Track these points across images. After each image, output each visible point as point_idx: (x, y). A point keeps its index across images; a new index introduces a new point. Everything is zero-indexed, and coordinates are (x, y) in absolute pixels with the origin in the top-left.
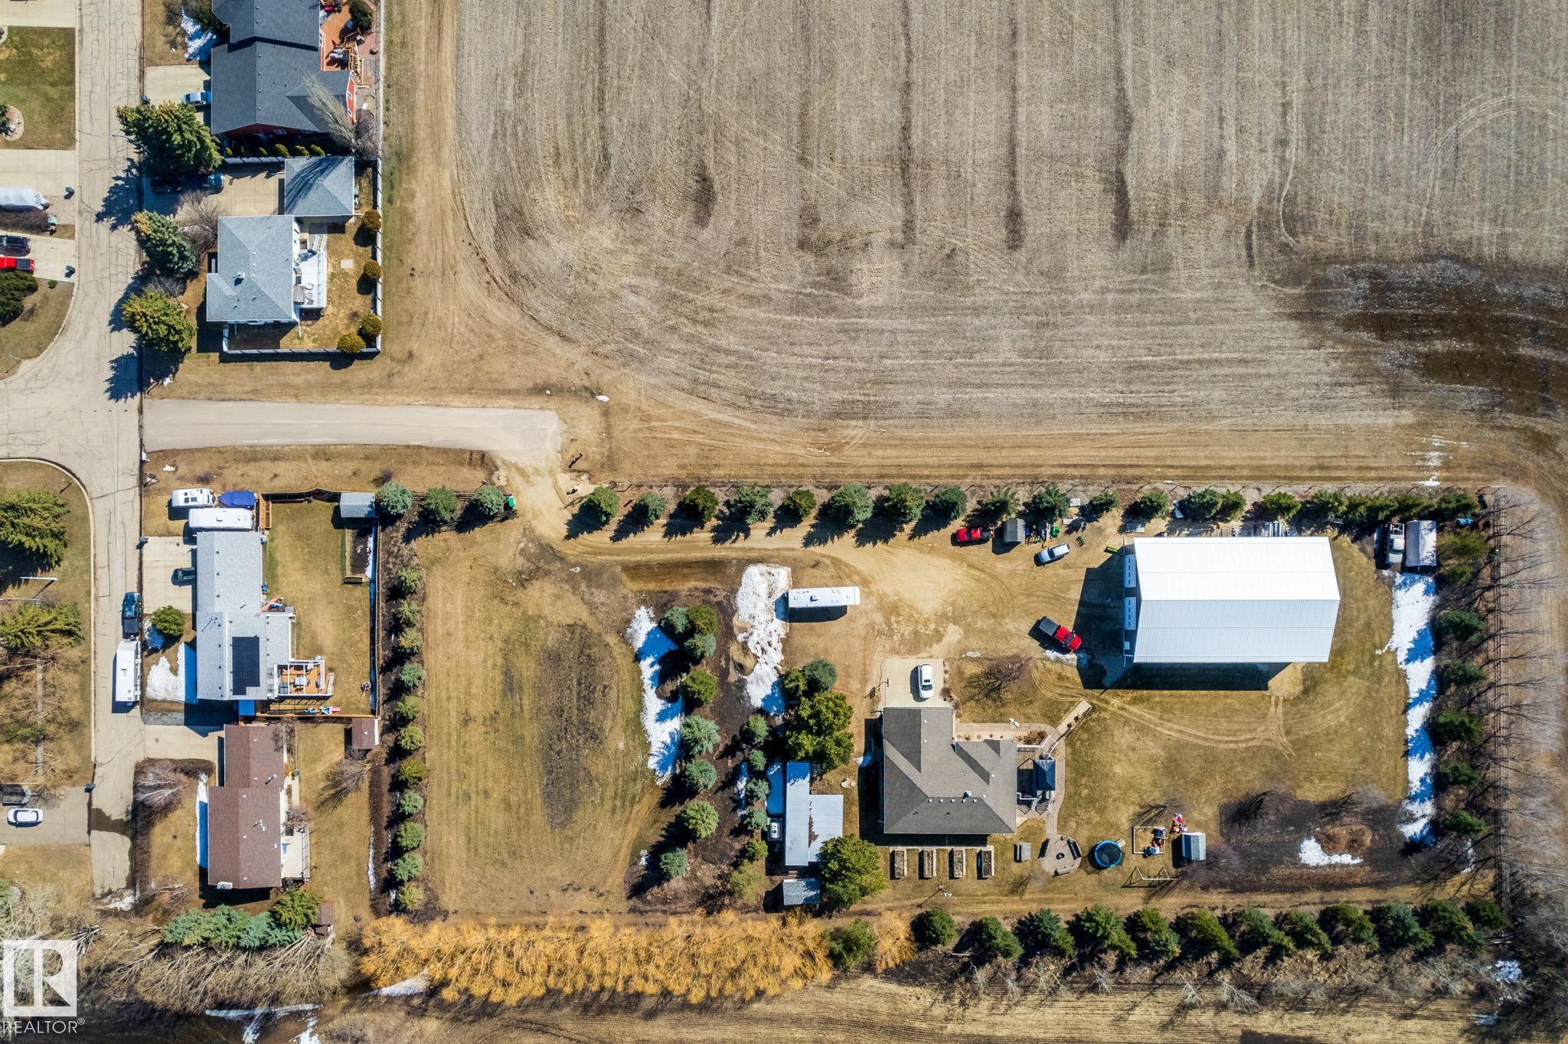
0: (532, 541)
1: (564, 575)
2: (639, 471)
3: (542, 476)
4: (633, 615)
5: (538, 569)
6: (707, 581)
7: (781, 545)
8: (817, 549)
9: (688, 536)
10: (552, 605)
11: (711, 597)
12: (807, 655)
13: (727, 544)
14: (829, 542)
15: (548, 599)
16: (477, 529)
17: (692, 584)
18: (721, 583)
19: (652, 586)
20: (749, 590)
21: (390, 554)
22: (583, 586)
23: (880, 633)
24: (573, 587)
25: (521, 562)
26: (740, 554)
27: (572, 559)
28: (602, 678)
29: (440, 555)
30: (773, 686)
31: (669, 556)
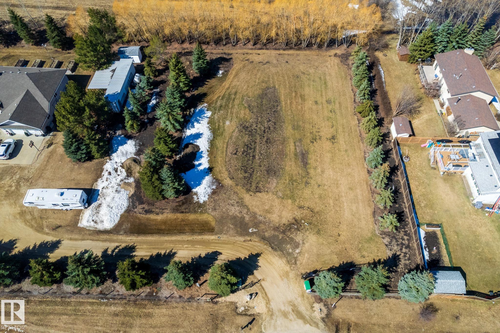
0: (289, 254)
1: (262, 227)
2: (190, 313)
3: (280, 310)
4: (210, 196)
5: (284, 232)
6: (148, 219)
7: (79, 243)
8: (50, 238)
9: (155, 253)
10: (272, 206)
11: (147, 207)
12: (87, 168)
13: (123, 245)
14: (38, 244)
15: (276, 210)
16: (337, 265)
17: (159, 217)
18: (136, 217)
19: (192, 217)
20: (115, 210)
21: (408, 247)
22: (247, 218)
23: (27, 180)
24: (256, 218)
25: (298, 238)
26: (115, 237)
27: (255, 238)
28: (237, 159)
29: (366, 245)
30: (117, 150)
31: (174, 238)
